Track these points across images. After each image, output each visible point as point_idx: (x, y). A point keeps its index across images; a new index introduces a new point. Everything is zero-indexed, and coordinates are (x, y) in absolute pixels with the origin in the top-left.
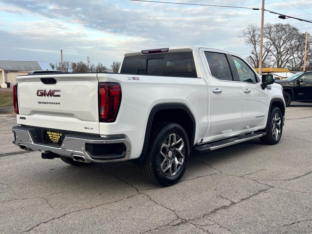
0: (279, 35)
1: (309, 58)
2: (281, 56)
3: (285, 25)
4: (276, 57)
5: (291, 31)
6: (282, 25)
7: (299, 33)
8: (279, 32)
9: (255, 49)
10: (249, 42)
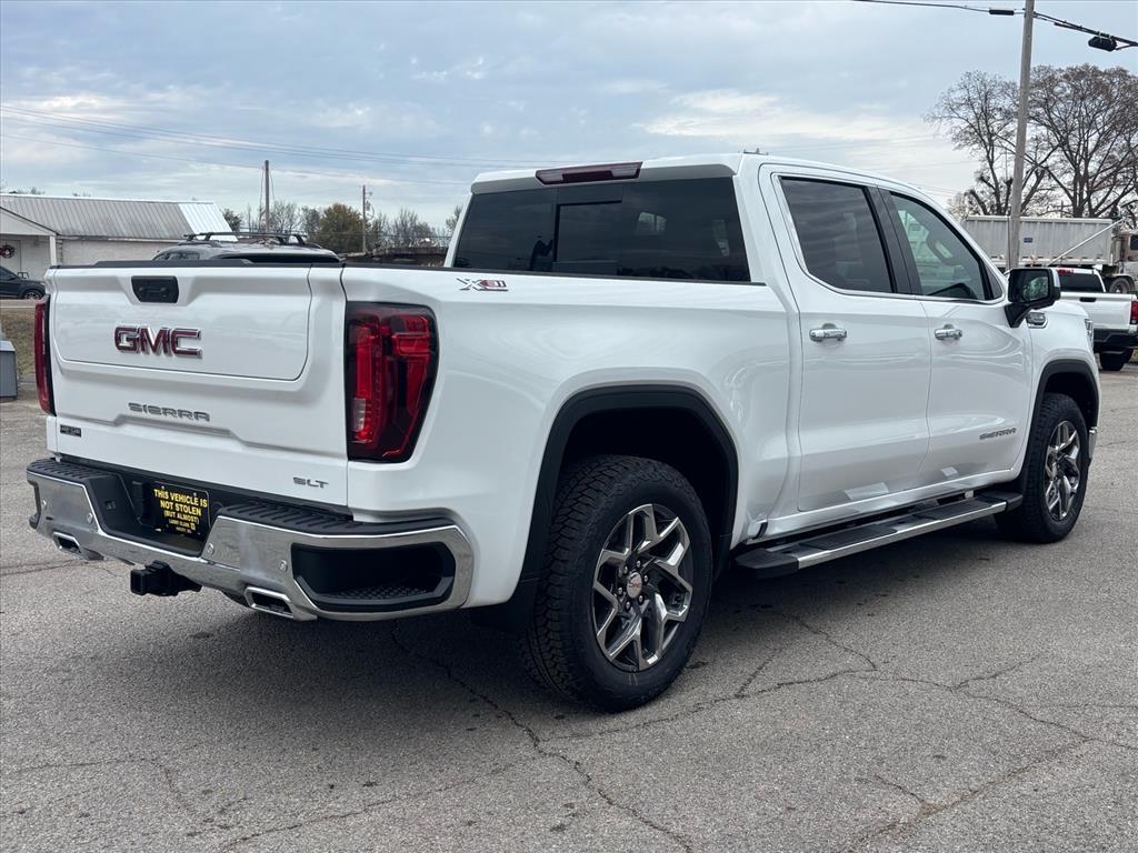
0: (1083, 110)
2: (1090, 193)
3: (1109, 75)
4: (1072, 194)
6: (1096, 72)
8: (1083, 99)
9: (991, 163)
10: (968, 135)
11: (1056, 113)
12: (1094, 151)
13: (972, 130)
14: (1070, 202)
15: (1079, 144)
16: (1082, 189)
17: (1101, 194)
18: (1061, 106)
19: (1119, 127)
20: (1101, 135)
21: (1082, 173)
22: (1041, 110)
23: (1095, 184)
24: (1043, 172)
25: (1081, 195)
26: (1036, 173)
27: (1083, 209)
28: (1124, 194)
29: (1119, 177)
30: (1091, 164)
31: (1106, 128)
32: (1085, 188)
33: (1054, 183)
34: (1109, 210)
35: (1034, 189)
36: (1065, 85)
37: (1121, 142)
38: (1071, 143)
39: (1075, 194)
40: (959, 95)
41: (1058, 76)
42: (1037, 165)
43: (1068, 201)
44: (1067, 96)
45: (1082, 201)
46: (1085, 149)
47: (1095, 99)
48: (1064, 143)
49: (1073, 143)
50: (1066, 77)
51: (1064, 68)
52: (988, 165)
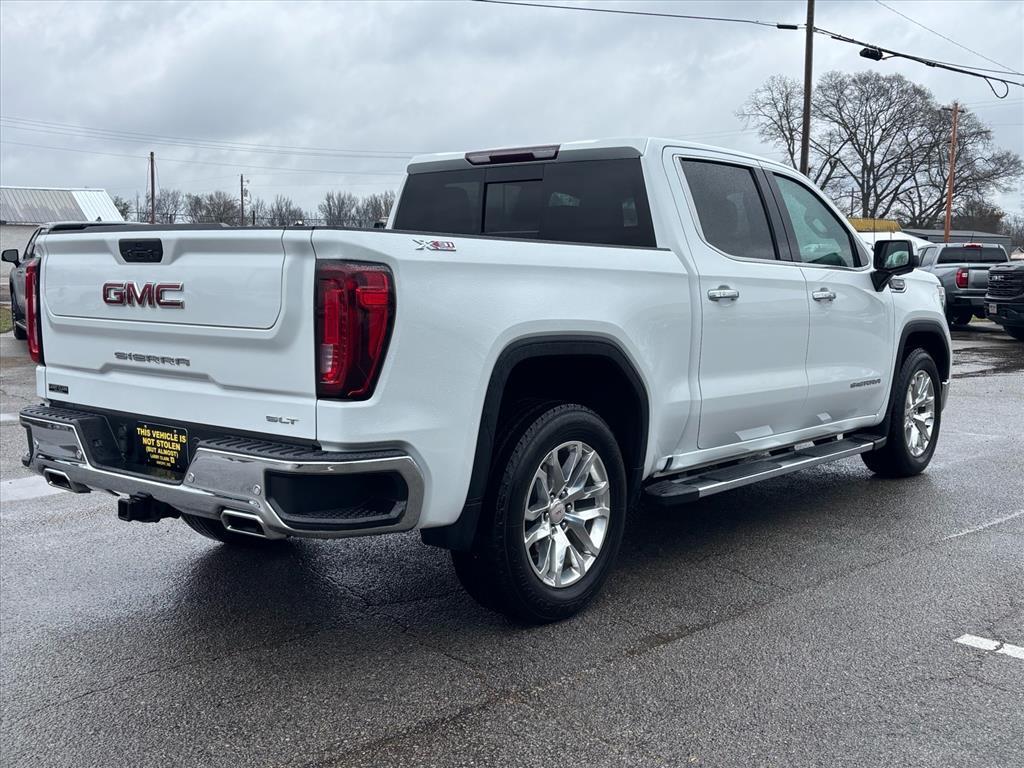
0: (868, 109)
1: (965, 187)
2: (875, 180)
3: (889, 80)
4: (861, 181)
5: (905, 97)
6: (878, 78)
7: (934, 105)
8: (867, 100)
9: (792, 155)
10: (773, 131)
11: (846, 112)
12: (878, 144)
13: (776, 126)
14: (860, 189)
15: (866, 139)
16: (869, 176)
17: (885, 181)
18: (849, 105)
19: (898, 124)
20: (883, 130)
21: (869, 163)
22: (833, 109)
23: (880, 173)
24: (836, 162)
25: (868, 182)
26: (831, 163)
27: (869, 194)
28: (903, 182)
29: (900, 167)
30: (876, 155)
31: (888, 124)
32: (872, 176)
33: (846, 171)
34: (892, 195)
35: (828, 178)
36: (853, 88)
37: (900, 138)
38: (859, 137)
39: (863, 181)
40: (764, 96)
41: (848, 80)
42: (831, 157)
43: (857, 188)
44: (855, 98)
45: (869, 188)
46: (871, 143)
47: (878, 100)
48: (852, 138)
49: (860, 137)
50: (854, 81)
51: (852, 74)
52: (789, 157)
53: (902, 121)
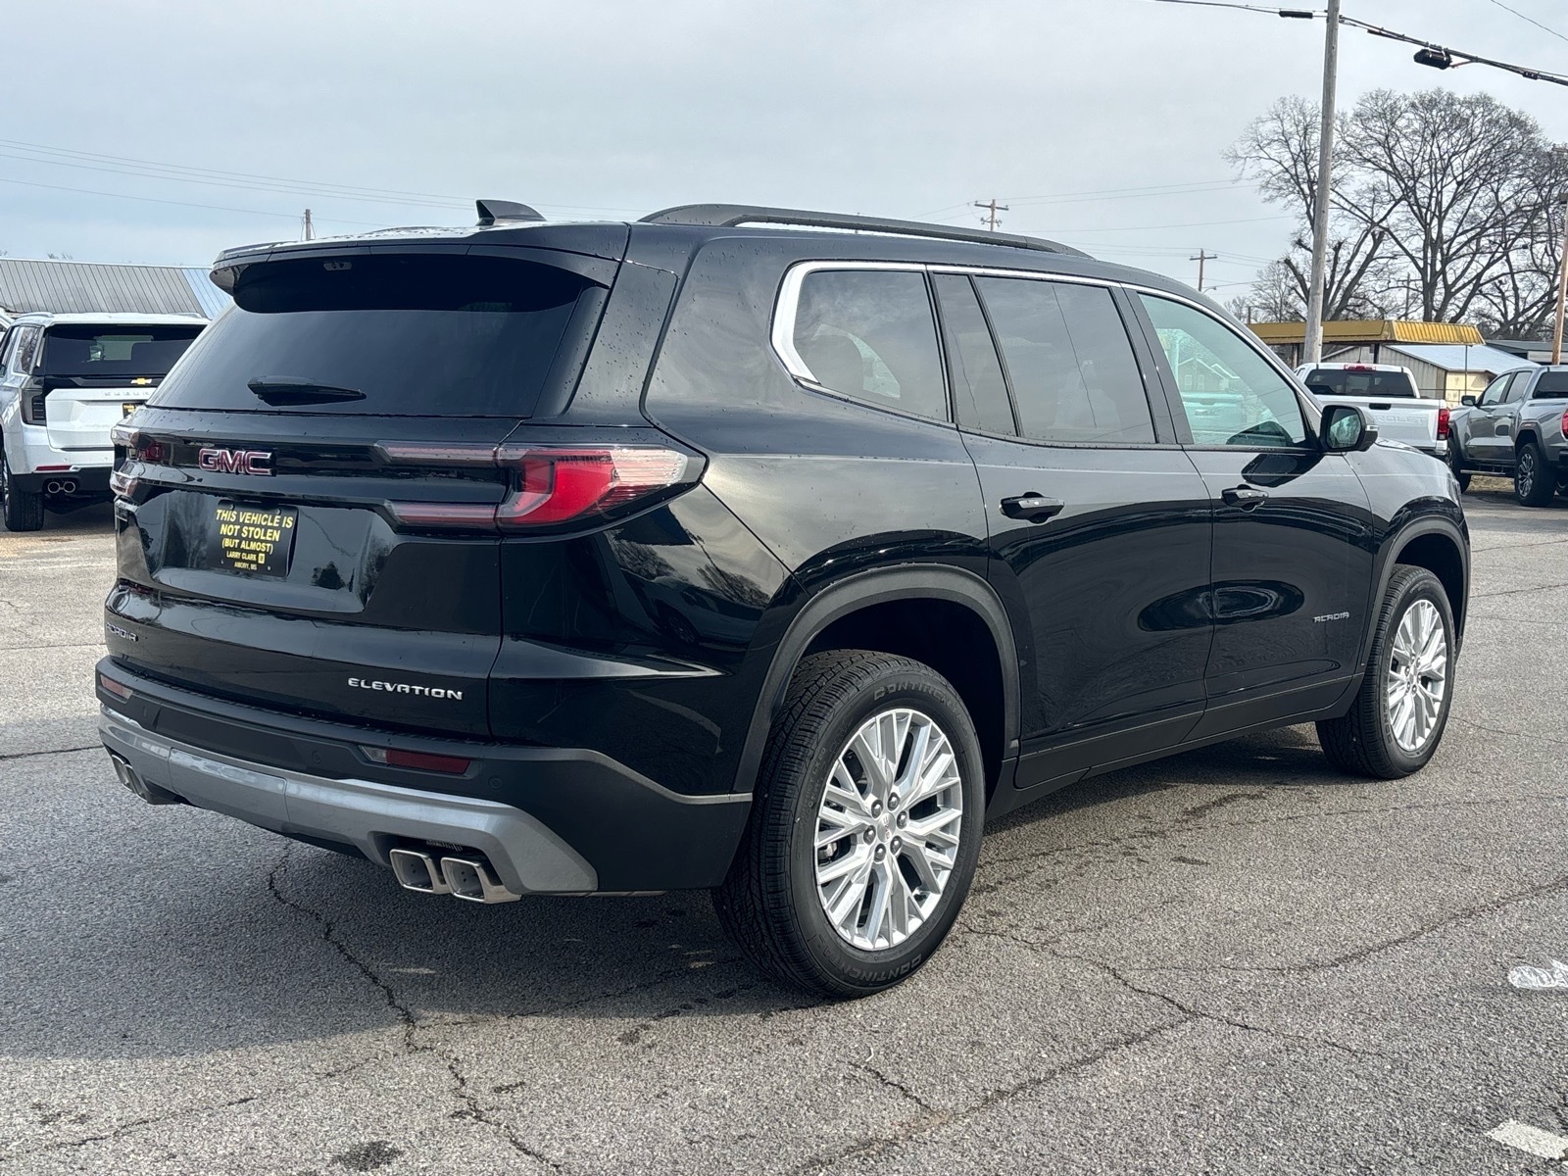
0: (1435, 150)
5: (1495, 131)
7: (1541, 144)
8: (1433, 135)
11: (1400, 154)
12: (1450, 205)
13: (1287, 176)
14: (1419, 276)
15: (1430, 197)
16: (1434, 256)
18: (1405, 143)
19: (1483, 174)
20: (1459, 184)
23: (1452, 250)
24: (1381, 234)
27: (1435, 284)
28: (1489, 265)
29: (1484, 242)
30: (1446, 223)
31: (1467, 174)
32: (1439, 256)
33: (1397, 248)
34: (1471, 287)
35: (1370, 258)
36: (1412, 116)
37: (1485, 196)
38: (1419, 194)
39: (1426, 263)
41: (1403, 105)
42: (1374, 224)
44: (1415, 132)
45: (1435, 275)
46: (1439, 203)
47: (1450, 135)
48: (1409, 193)
49: (1422, 193)
50: (1413, 105)
51: (1410, 95)
53: (1489, 170)
